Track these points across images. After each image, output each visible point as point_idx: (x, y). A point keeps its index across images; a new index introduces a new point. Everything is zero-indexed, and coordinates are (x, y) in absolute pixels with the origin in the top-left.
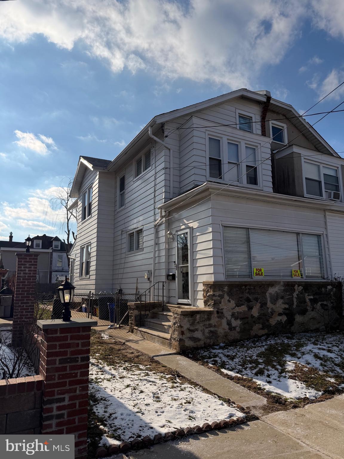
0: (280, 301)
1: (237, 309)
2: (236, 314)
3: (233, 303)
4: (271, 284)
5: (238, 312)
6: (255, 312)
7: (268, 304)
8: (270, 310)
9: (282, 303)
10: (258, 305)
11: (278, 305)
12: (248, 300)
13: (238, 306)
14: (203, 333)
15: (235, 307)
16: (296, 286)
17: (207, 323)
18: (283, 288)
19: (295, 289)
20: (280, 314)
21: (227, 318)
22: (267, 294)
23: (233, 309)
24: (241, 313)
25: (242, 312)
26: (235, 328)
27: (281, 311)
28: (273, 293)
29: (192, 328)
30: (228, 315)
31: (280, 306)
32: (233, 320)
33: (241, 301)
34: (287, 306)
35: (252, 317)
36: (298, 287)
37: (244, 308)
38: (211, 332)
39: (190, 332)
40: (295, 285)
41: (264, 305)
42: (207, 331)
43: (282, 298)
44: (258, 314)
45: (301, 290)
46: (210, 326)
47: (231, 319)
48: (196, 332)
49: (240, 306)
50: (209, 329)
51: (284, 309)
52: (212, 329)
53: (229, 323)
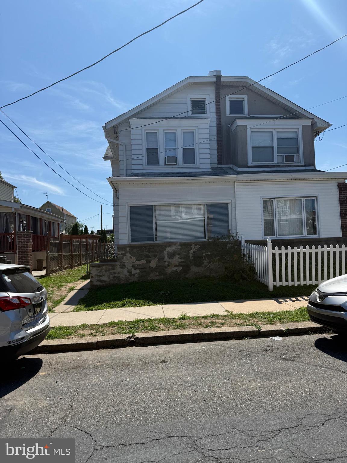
0: (177, 257)
1: (137, 263)
2: (136, 266)
3: (134, 259)
4: (169, 245)
5: (137, 264)
6: (153, 264)
7: (165, 259)
8: (166, 263)
9: (179, 258)
10: (156, 260)
11: (174, 260)
12: (147, 256)
13: (138, 261)
14: (109, 278)
15: (135, 261)
16: (193, 245)
17: (112, 271)
18: (179, 247)
19: (191, 248)
20: (176, 266)
21: (128, 268)
22: (165, 252)
23: (134, 262)
24: (140, 265)
25: (142, 264)
26: (134, 275)
27: (177, 263)
28: (170, 251)
29: (99, 274)
30: (129, 266)
31: (177, 260)
32: (133, 269)
33: (141, 257)
34: (183, 260)
35: (150, 267)
36: (195, 246)
37: (143, 262)
38: (114, 277)
39: (99, 277)
40: (191, 245)
41: (161, 259)
42: (111, 276)
43: (179, 254)
44: (155, 266)
45: (198, 248)
46: (115, 273)
47: (132, 269)
48: (103, 277)
49: (140, 261)
50: (114, 275)
51: (180, 262)
52: (116, 275)
53: (130, 272)
